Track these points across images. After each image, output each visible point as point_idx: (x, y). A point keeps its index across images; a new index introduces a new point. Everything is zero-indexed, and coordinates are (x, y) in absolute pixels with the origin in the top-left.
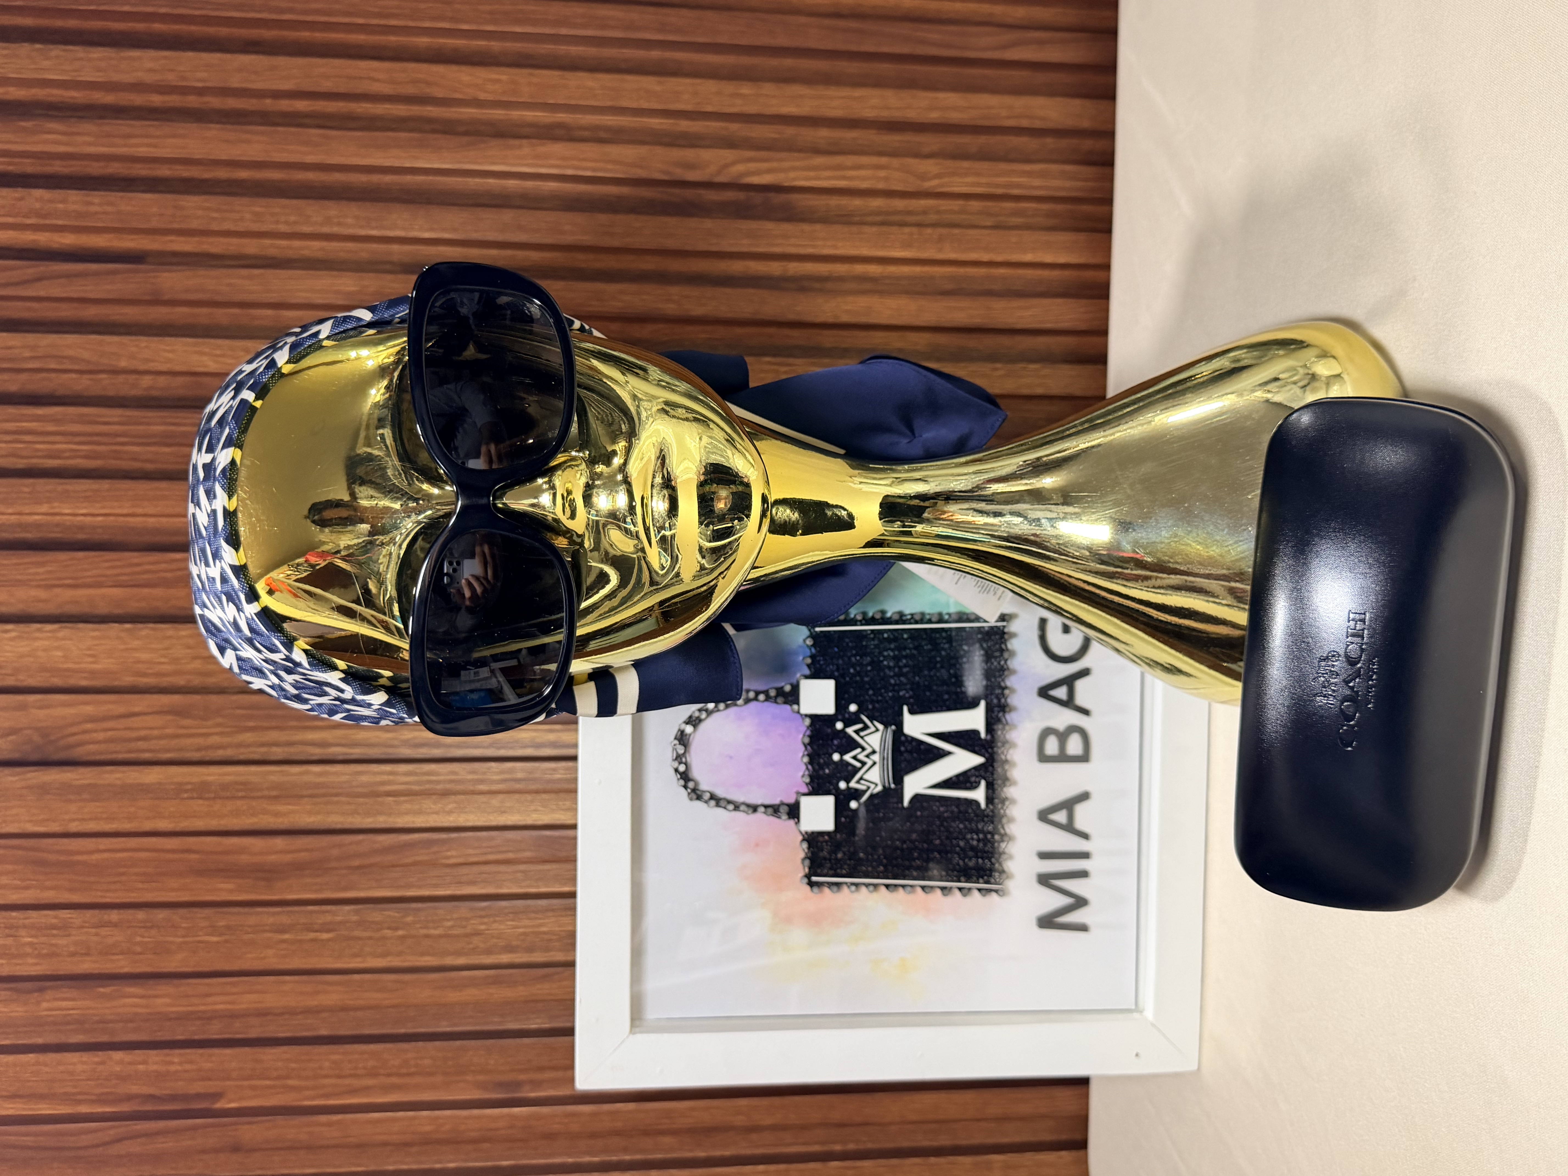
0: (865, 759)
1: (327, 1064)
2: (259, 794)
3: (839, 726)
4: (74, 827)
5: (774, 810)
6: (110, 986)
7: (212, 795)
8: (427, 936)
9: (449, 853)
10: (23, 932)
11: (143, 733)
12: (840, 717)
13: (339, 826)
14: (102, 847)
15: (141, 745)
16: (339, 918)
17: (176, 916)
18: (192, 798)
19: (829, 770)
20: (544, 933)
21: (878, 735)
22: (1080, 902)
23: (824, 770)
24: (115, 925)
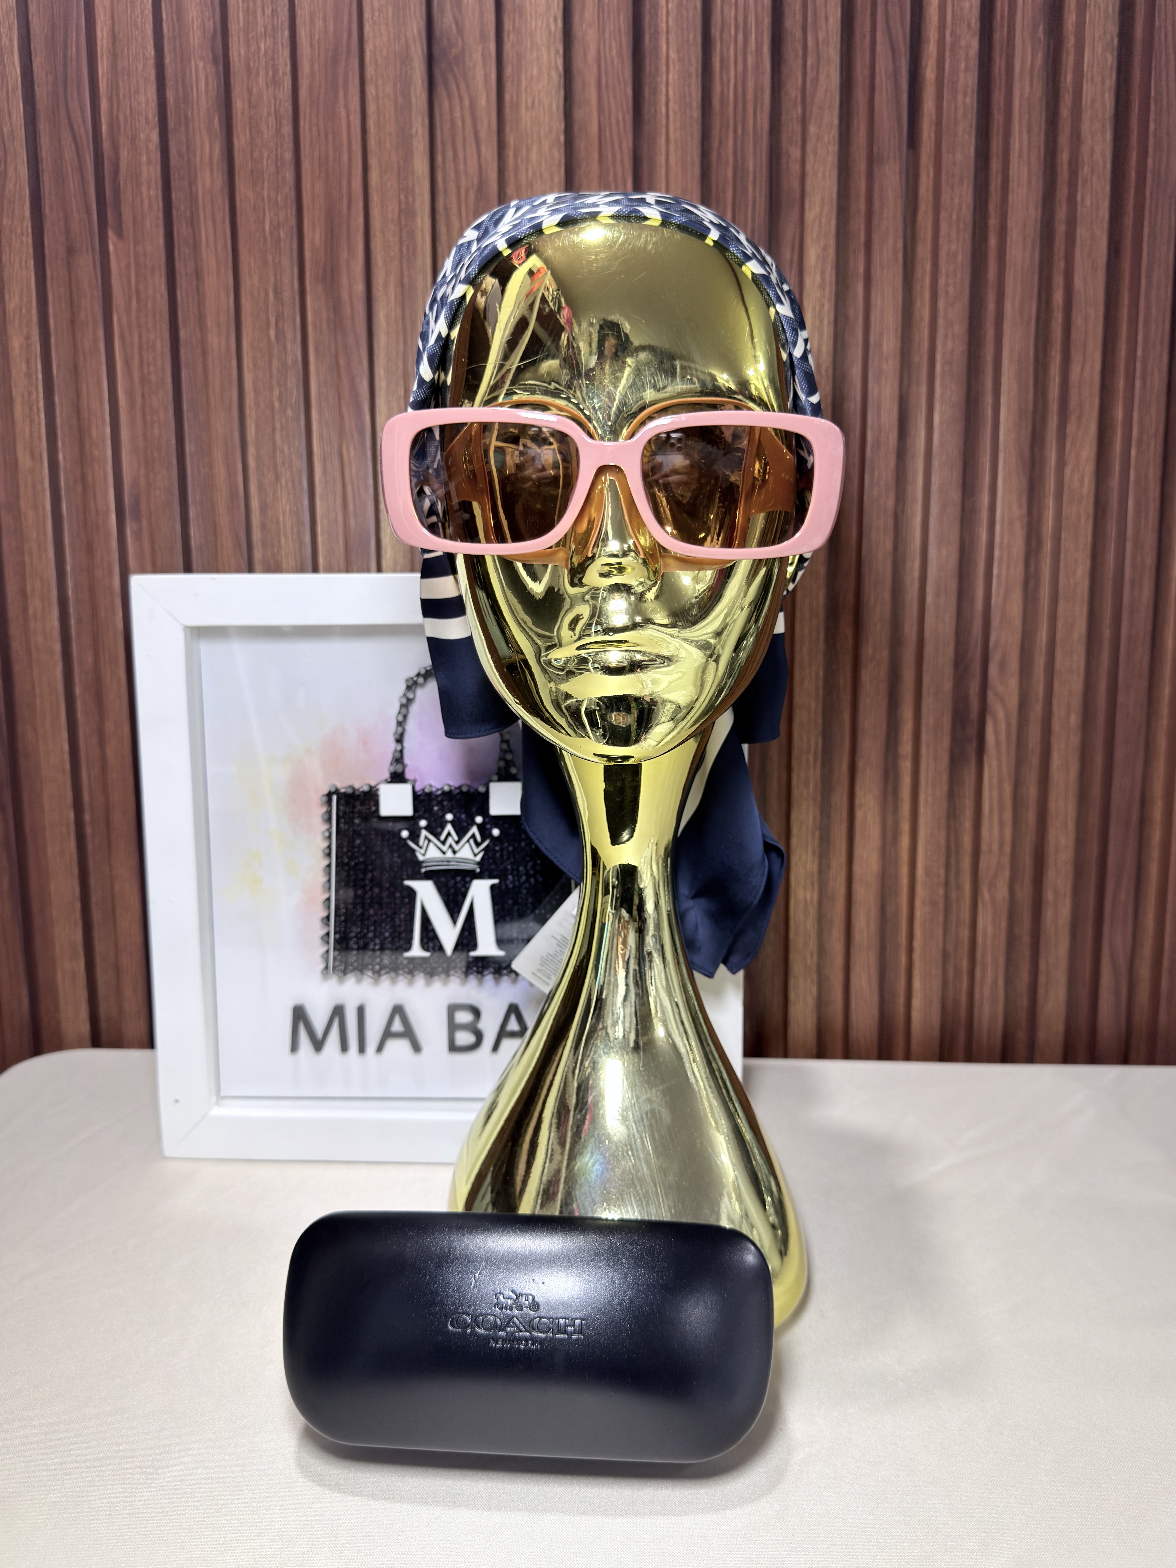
0: (448, 844)
1: (152, 336)
2: (405, 268)
3: (479, 819)
4: (370, 90)
5: (399, 759)
6: (220, 127)
7: (403, 222)
8: (274, 430)
9: (352, 450)
10: (269, 41)
11: (460, 154)
12: (487, 820)
13: (376, 345)
14: (352, 118)
15: (450, 154)
16: (289, 346)
17: (288, 190)
18: (400, 204)
19: (438, 811)
20: (279, 541)
21: (470, 856)
22: (318, 1045)
23: (437, 805)
24: (278, 131)
